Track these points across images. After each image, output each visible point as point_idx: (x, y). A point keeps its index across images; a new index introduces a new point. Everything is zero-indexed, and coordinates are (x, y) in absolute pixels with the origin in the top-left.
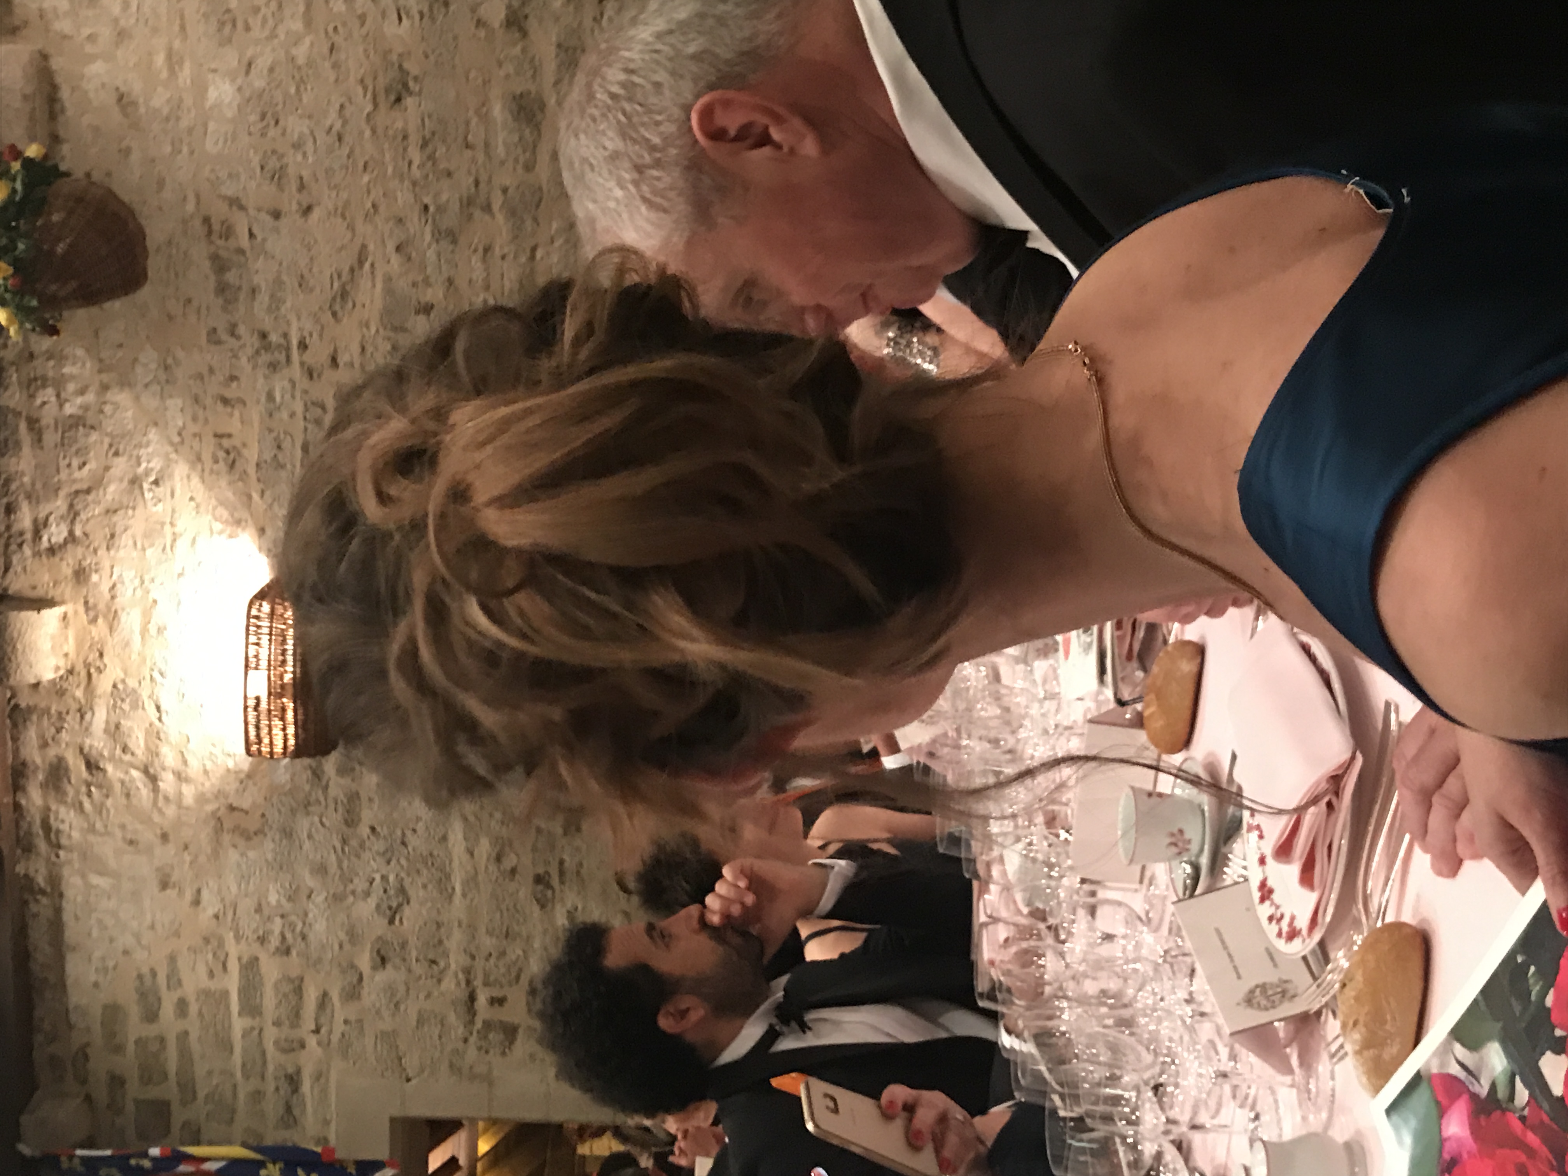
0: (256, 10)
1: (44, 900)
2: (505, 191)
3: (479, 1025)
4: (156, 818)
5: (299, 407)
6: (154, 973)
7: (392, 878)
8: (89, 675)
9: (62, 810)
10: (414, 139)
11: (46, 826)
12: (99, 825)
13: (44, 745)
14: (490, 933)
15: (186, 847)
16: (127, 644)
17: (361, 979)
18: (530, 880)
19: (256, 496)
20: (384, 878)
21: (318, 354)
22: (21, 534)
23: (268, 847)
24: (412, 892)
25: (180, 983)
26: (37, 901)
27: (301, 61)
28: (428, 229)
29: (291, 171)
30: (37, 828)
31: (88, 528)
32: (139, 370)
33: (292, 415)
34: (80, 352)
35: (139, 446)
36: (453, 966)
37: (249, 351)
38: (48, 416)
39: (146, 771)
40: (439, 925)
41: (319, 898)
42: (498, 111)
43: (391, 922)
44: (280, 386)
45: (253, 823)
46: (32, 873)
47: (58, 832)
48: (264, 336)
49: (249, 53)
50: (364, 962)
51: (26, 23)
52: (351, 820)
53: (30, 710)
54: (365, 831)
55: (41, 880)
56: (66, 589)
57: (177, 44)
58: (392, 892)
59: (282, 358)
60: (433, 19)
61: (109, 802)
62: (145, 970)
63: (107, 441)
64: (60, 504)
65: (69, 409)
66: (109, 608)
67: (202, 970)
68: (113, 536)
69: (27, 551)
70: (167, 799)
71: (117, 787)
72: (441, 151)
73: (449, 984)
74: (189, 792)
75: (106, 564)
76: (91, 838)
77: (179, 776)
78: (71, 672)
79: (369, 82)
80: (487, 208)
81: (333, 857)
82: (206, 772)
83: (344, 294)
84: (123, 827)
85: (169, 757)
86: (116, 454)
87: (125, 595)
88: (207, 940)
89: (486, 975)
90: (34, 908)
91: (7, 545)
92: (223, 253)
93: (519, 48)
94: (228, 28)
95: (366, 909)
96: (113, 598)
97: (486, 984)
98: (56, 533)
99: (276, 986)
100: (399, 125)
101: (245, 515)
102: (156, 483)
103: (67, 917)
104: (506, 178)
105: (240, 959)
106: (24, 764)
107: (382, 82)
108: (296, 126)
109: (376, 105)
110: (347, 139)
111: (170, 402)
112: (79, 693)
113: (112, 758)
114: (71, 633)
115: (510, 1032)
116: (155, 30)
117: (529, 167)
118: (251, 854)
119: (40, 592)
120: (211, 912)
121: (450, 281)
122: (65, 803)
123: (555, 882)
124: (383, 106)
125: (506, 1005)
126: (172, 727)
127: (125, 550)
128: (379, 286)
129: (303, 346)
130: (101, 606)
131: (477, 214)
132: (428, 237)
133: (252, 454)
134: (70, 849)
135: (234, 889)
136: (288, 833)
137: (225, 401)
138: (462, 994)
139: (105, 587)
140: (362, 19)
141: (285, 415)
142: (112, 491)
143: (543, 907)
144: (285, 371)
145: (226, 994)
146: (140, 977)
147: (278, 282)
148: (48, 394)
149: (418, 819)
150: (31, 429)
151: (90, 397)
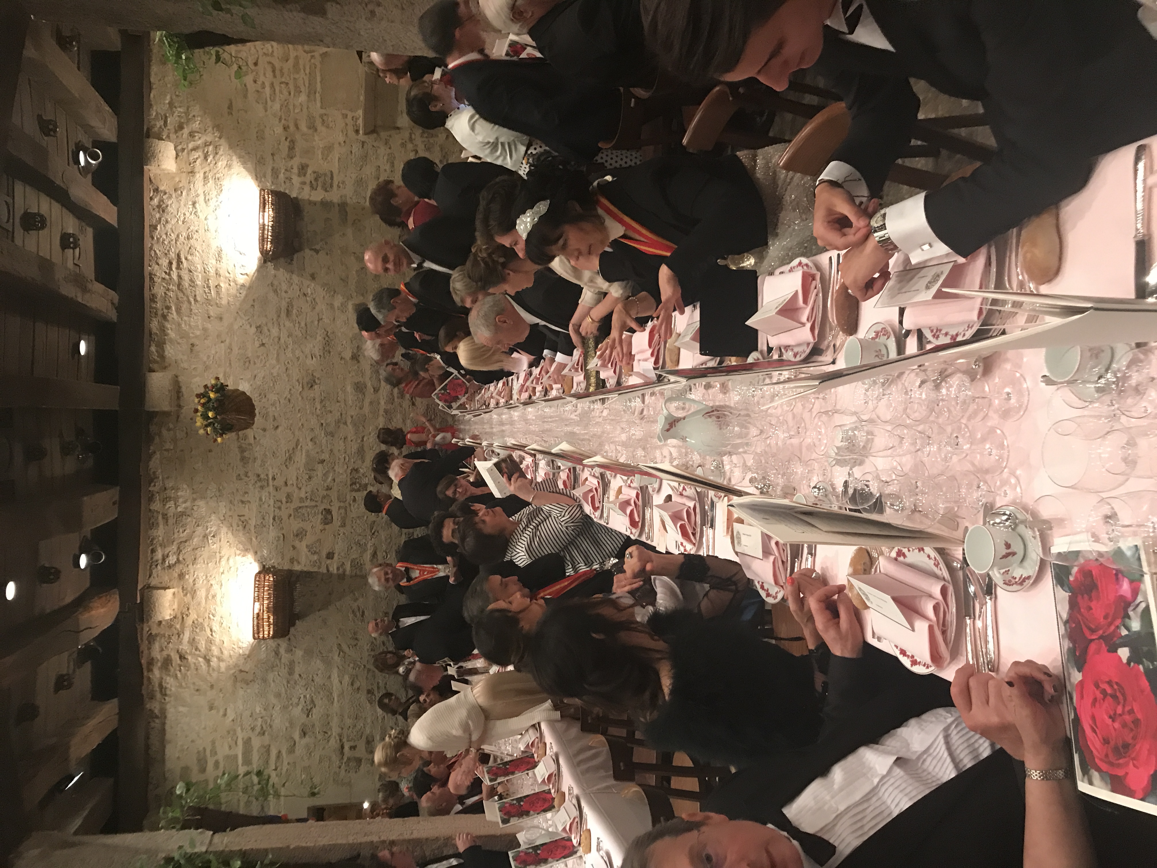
0: (258, 357)
1: (157, 721)
2: (352, 417)
3: (345, 759)
4: (209, 678)
5: (271, 502)
6: (204, 749)
7: (308, 696)
8: (183, 618)
9: (168, 678)
10: (318, 400)
11: (161, 686)
12: (183, 684)
13: (162, 650)
14: (349, 717)
15: (221, 690)
16: (199, 604)
17: (295, 744)
18: (365, 692)
19: (254, 539)
20: (305, 697)
21: (280, 482)
22: (157, 561)
23: (256, 687)
24: (316, 703)
25: (216, 753)
26: (154, 721)
27: (275, 374)
28: (323, 432)
29: (271, 414)
30: (157, 688)
31: (185, 557)
32: (209, 492)
33: (269, 506)
34: (185, 486)
35: (208, 522)
36: (334, 734)
37: (253, 482)
38: (171, 512)
39: (205, 658)
40: (328, 716)
41: (277, 708)
42: (349, 389)
43: (308, 716)
44: (264, 495)
45: (250, 677)
46: (153, 708)
47: (166, 688)
48: (258, 476)
49: (256, 372)
50: (296, 736)
51: (170, 365)
52: (291, 672)
53: (156, 635)
54: (296, 676)
55: (156, 711)
56: (175, 583)
57: (228, 370)
58: (308, 703)
59: (266, 484)
60: (325, 358)
61: (189, 673)
62: (201, 749)
63: (194, 520)
64: (174, 547)
65: (179, 509)
66: (192, 589)
67: (227, 748)
68: (195, 559)
69: (159, 567)
70: (213, 670)
71: (192, 666)
72: (328, 404)
73: (332, 741)
74: (223, 665)
75: (192, 571)
76: (180, 690)
77: (220, 659)
78: (175, 617)
79: (300, 380)
80: (345, 423)
81: (283, 690)
82: (230, 656)
83: (290, 458)
84: (194, 684)
85: (215, 651)
86: (198, 526)
87: (200, 582)
88: (229, 732)
89: (348, 737)
90: (152, 724)
91: (151, 567)
92: (244, 446)
93: (356, 367)
94: (247, 363)
95: (297, 712)
96: (194, 584)
97: (348, 741)
98: (172, 559)
99: (258, 751)
100: (312, 395)
101: (250, 547)
102: (214, 536)
103: (167, 727)
104: (353, 412)
105: (243, 739)
106: (153, 659)
107: (305, 380)
108: (273, 397)
109: (303, 388)
110: (292, 401)
111: (220, 504)
112: (178, 626)
113: (191, 654)
114: (176, 601)
115: (359, 761)
116: (219, 366)
117: (361, 408)
118: (249, 691)
119: (163, 585)
120: (231, 719)
121: (331, 450)
122: (169, 675)
123: (376, 692)
124: (306, 389)
125: (357, 749)
126: (217, 637)
127: (200, 565)
128: (304, 454)
129: (274, 479)
130: (189, 589)
131: (342, 426)
132: (323, 435)
133: (253, 522)
134: (170, 696)
135: (241, 707)
136: (264, 680)
137: (243, 502)
138: (338, 746)
139: (191, 581)
140: (298, 358)
141: (266, 506)
142: (196, 541)
143: (371, 703)
144: (267, 489)
145: (236, 756)
146: (198, 752)
147: (265, 455)
148: (171, 504)
149: (319, 669)
150: (163, 518)
151: (188, 504)
